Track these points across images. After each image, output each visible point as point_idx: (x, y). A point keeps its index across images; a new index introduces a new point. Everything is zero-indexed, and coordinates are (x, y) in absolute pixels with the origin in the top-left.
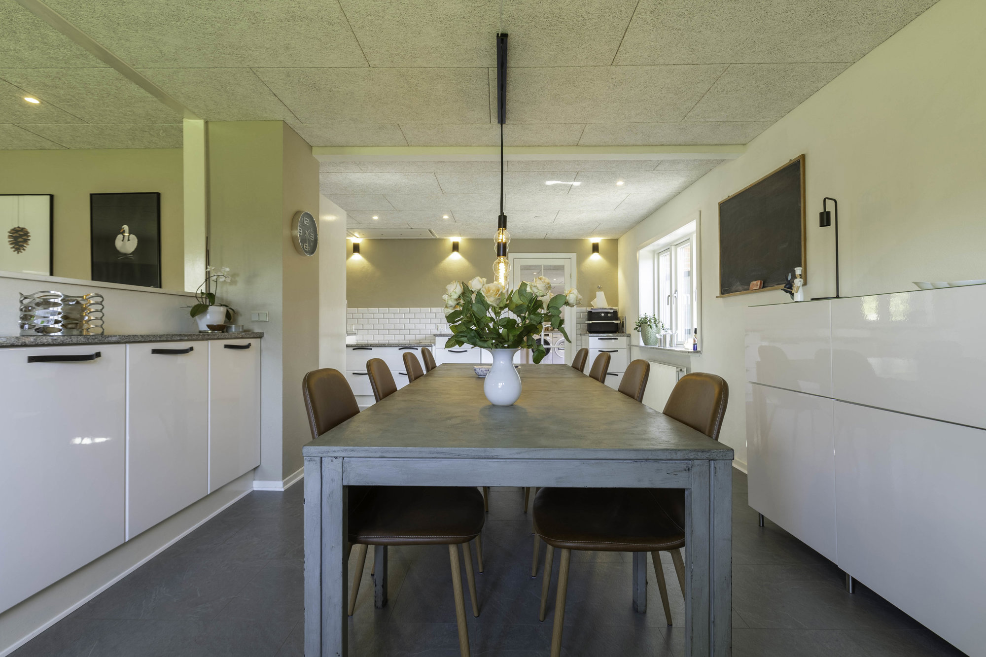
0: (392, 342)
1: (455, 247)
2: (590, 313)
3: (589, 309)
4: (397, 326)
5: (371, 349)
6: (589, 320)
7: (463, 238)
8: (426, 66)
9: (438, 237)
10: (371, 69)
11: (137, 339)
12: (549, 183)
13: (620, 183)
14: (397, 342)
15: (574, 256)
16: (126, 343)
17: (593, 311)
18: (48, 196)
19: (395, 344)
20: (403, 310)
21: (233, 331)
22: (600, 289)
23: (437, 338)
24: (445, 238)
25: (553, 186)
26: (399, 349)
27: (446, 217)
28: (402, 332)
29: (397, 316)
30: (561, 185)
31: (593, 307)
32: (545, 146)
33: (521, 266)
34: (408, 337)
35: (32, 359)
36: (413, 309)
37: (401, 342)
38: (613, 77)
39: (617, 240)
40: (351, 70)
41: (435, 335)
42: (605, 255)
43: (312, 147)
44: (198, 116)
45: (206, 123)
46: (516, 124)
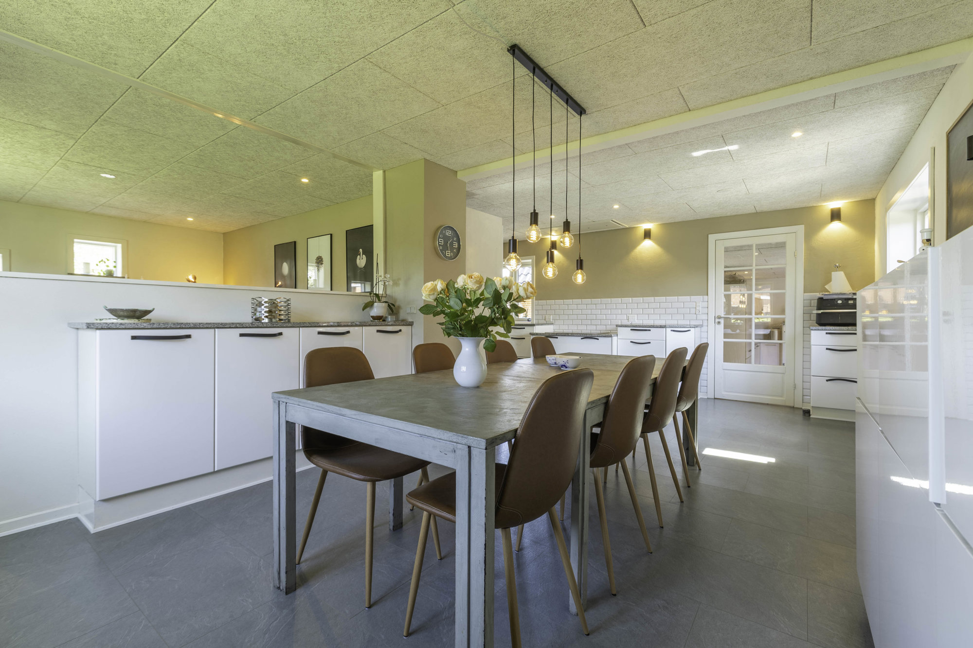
0: (575, 331)
1: (647, 234)
2: (821, 300)
3: (819, 295)
4: (589, 317)
5: (557, 338)
6: (819, 309)
7: (657, 224)
8: (479, 91)
9: (628, 227)
10: (446, 107)
11: (305, 325)
12: (696, 154)
13: (797, 134)
14: (579, 332)
15: (800, 229)
16: (299, 327)
17: (825, 297)
18: (330, 235)
19: (577, 334)
20: (595, 301)
21: (390, 320)
22: (837, 268)
23: (619, 328)
24: (636, 226)
25: (705, 157)
26: (582, 339)
27: (616, 207)
28: (594, 322)
29: (589, 307)
30: (714, 153)
31: (829, 292)
32: (652, 121)
33: (725, 248)
34: (599, 328)
35: (242, 335)
36: (605, 300)
37: (584, 332)
38: (659, 36)
39: (873, 201)
40: (434, 112)
41: (617, 326)
42: (852, 222)
43: (457, 172)
44: (379, 169)
45: (384, 172)
46: (600, 111)
